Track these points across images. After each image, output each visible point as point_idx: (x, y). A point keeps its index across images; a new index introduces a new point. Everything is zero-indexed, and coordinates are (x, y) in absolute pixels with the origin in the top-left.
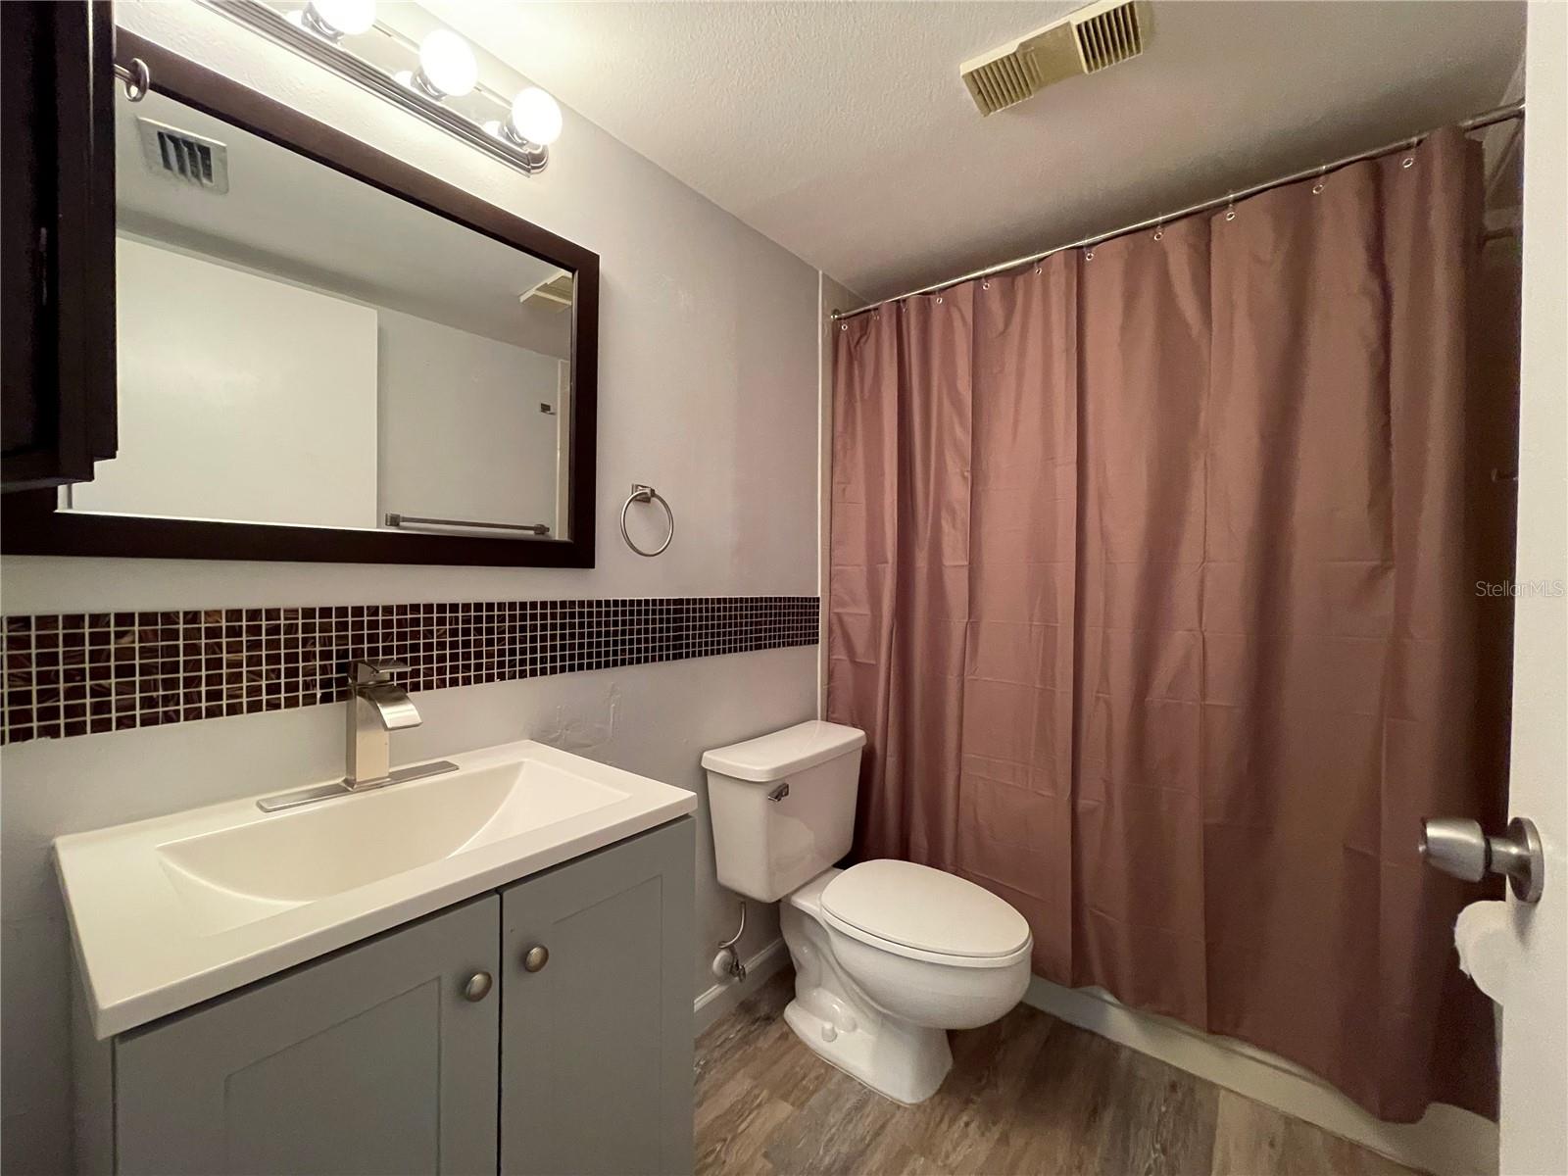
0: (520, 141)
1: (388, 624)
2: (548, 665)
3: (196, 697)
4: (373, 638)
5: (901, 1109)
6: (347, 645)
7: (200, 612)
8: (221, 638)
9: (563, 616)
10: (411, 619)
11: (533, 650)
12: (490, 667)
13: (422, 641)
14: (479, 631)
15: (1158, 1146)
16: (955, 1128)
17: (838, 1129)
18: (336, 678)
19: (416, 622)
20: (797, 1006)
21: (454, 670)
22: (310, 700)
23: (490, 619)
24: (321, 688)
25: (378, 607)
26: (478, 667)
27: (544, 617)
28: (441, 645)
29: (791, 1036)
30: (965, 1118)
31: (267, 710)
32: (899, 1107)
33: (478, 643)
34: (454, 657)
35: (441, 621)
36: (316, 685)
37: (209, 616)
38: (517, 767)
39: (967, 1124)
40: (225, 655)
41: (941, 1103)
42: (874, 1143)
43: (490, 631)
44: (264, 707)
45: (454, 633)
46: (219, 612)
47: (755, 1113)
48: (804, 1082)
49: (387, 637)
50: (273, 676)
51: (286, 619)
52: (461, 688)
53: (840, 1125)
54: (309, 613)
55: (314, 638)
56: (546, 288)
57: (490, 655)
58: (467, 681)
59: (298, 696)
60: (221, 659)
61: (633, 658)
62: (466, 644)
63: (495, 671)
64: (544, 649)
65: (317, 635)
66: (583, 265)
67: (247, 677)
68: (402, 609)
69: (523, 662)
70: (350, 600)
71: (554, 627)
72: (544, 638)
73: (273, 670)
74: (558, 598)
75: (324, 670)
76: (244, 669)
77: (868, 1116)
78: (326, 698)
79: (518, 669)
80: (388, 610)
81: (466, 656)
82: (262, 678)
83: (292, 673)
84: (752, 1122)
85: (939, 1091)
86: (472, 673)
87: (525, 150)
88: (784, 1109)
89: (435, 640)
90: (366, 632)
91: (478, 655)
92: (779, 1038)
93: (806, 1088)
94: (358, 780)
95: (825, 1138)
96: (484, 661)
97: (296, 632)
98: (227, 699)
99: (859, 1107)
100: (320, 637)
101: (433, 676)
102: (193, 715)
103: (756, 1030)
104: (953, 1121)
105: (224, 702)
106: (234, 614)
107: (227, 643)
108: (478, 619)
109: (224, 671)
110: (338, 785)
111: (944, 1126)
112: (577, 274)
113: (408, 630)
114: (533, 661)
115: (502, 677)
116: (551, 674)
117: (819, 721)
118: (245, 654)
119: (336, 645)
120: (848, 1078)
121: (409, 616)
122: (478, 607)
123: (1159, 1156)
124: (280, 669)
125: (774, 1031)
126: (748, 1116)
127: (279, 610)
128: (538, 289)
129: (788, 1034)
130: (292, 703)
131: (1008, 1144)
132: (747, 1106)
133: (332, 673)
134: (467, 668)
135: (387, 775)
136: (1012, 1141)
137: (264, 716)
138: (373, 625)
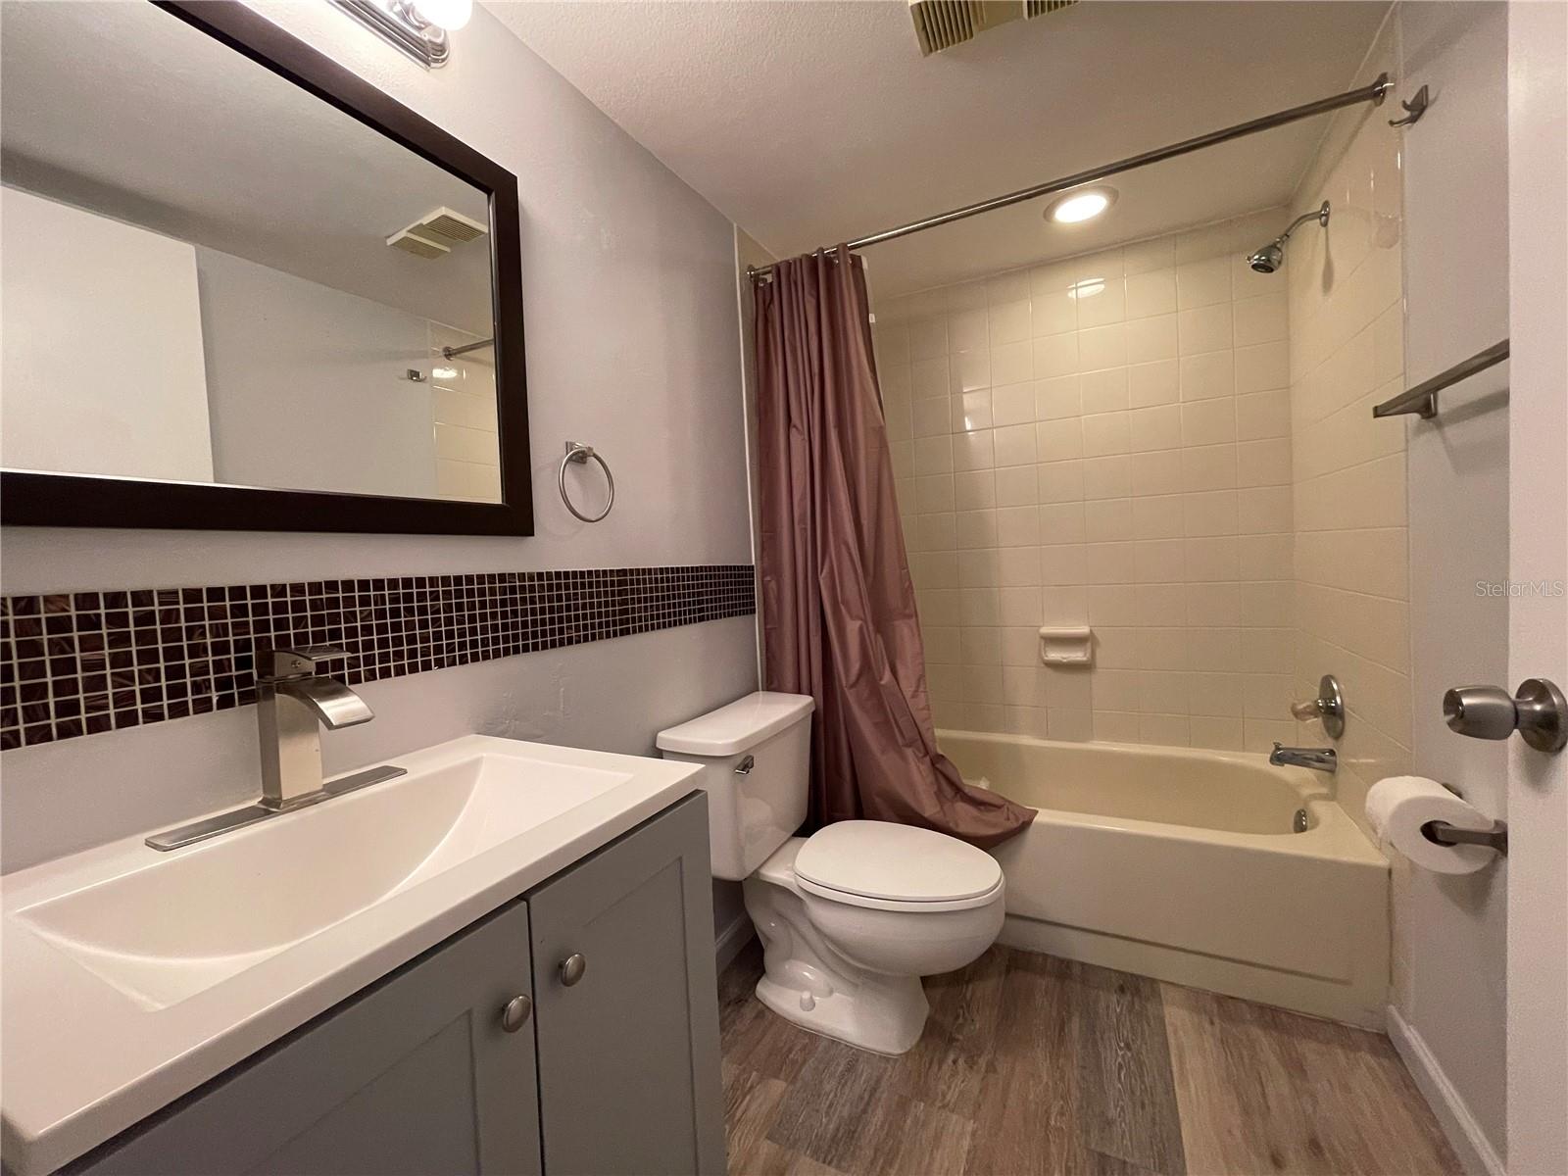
0: (417, 24)
1: (299, 606)
2: (491, 648)
3: (42, 714)
4: (281, 625)
5: (891, 1062)
6: (249, 633)
7: (37, 597)
8: (72, 631)
9: (503, 591)
10: (327, 598)
11: (473, 631)
12: (425, 653)
13: (343, 626)
14: (410, 611)
15: (1122, 1045)
16: (945, 1067)
17: (836, 1095)
18: (236, 676)
19: (333, 604)
20: (769, 983)
21: (384, 658)
22: (203, 706)
23: (422, 597)
24: (217, 690)
25: (284, 586)
26: (413, 654)
27: (482, 593)
28: (367, 630)
29: (767, 1013)
30: (951, 1057)
31: (145, 723)
32: (887, 1060)
33: (410, 626)
34: (383, 643)
35: (365, 601)
36: (210, 687)
37: (51, 603)
38: (476, 763)
39: (955, 1062)
40: (78, 655)
41: (926, 1047)
42: (873, 1100)
43: (423, 611)
44: (141, 719)
45: (381, 614)
46: (66, 597)
47: (748, 1098)
48: (791, 1056)
49: (299, 622)
50: (150, 678)
51: (161, 604)
52: (394, 680)
53: (837, 1089)
54: (192, 595)
55: (204, 626)
56: (420, 230)
57: (425, 639)
58: (400, 671)
59: (187, 702)
60: (74, 658)
61: (579, 636)
62: (396, 627)
63: (432, 657)
64: (484, 630)
65: (207, 623)
66: (498, 185)
67: (113, 681)
68: (315, 588)
69: (462, 646)
70: (248, 578)
71: (493, 604)
72: (483, 617)
73: (149, 671)
74: (496, 571)
75: (220, 666)
76: (108, 671)
77: (862, 1074)
78: (226, 703)
79: (457, 653)
80: (297, 589)
81: (398, 641)
82: (134, 681)
83: (175, 672)
84: (748, 1106)
85: (923, 1037)
86: (406, 662)
87: (425, 36)
88: (778, 1086)
89: (359, 624)
90: (271, 617)
91: (412, 640)
92: (756, 1017)
93: (794, 1062)
94: (284, 798)
95: (824, 1107)
96: (419, 646)
97: (177, 620)
98: (86, 713)
99: (851, 1068)
100: (210, 625)
101: (360, 667)
102: (40, 736)
103: (729, 1015)
104: (941, 1062)
105: (83, 716)
106: (87, 600)
107: (80, 637)
108: (408, 598)
109: (79, 675)
110: (252, 808)
111: (935, 1067)
112: (493, 195)
113: (325, 612)
114: (474, 644)
115: (440, 664)
116: (494, 657)
117: (761, 692)
118: (107, 651)
119: (234, 635)
120: (834, 1042)
121: (324, 596)
122: (407, 582)
123: (1125, 1053)
124: (158, 669)
125: (749, 1012)
126: (741, 1102)
127: (151, 592)
128: (409, 231)
129: (765, 1012)
130: (178, 711)
131: (995, 1071)
132: (739, 1093)
133: (231, 671)
134: (399, 655)
135: (321, 788)
136: (999, 1070)
137: (142, 731)
138: (280, 608)
